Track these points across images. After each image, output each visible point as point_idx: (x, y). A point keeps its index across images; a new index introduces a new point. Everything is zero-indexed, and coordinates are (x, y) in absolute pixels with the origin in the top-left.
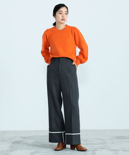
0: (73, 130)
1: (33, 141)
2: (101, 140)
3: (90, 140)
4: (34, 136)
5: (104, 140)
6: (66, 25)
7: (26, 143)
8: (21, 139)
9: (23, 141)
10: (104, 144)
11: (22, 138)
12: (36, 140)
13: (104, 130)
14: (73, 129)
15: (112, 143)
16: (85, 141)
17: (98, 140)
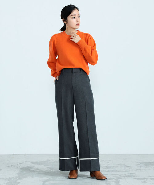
0: (91, 155)
1: (46, 166)
2: (126, 167)
3: (113, 166)
4: (47, 161)
5: (129, 166)
6: (78, 31)
7: (37, 170)
8: (32, 165)
9: (34, 167)
10: (130, 171)
11: (33, 163)
12: (50, 166)
13: (129, 155)
14: (91, 153)
15: (139, 170)
16: (107, 167)
17: (122, 166)
